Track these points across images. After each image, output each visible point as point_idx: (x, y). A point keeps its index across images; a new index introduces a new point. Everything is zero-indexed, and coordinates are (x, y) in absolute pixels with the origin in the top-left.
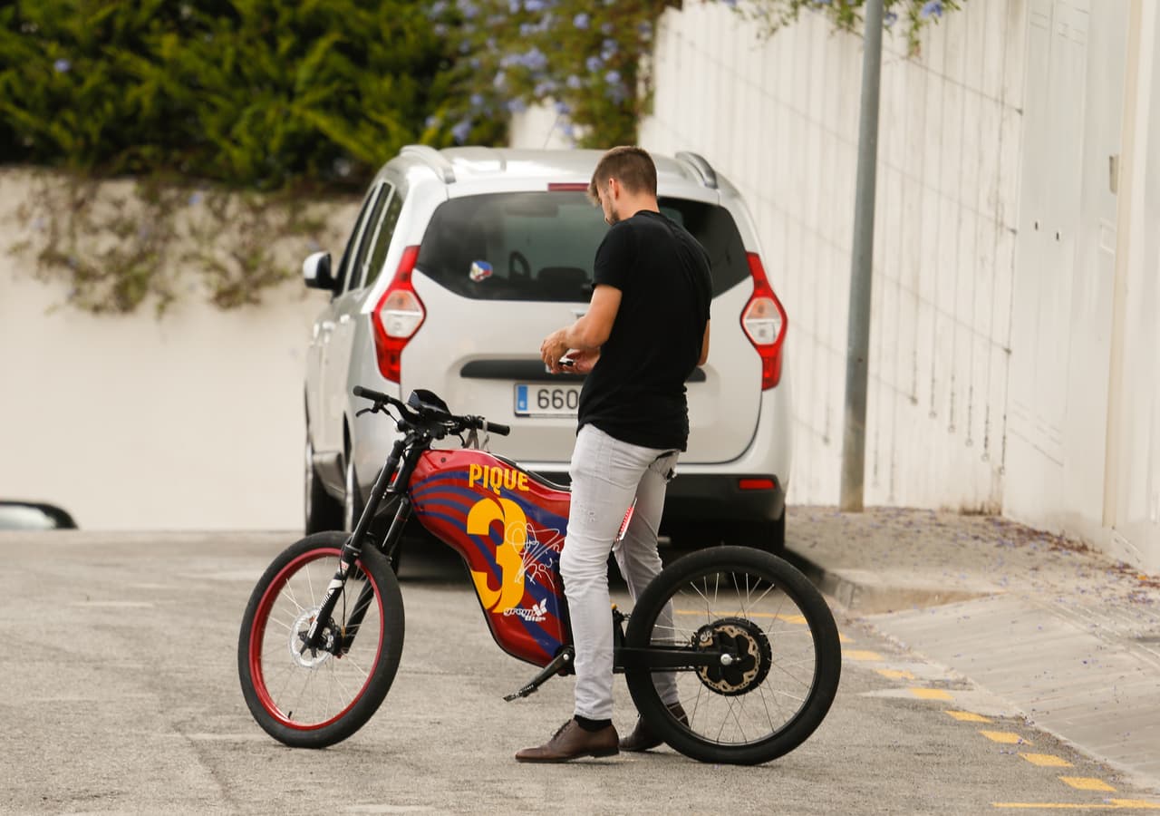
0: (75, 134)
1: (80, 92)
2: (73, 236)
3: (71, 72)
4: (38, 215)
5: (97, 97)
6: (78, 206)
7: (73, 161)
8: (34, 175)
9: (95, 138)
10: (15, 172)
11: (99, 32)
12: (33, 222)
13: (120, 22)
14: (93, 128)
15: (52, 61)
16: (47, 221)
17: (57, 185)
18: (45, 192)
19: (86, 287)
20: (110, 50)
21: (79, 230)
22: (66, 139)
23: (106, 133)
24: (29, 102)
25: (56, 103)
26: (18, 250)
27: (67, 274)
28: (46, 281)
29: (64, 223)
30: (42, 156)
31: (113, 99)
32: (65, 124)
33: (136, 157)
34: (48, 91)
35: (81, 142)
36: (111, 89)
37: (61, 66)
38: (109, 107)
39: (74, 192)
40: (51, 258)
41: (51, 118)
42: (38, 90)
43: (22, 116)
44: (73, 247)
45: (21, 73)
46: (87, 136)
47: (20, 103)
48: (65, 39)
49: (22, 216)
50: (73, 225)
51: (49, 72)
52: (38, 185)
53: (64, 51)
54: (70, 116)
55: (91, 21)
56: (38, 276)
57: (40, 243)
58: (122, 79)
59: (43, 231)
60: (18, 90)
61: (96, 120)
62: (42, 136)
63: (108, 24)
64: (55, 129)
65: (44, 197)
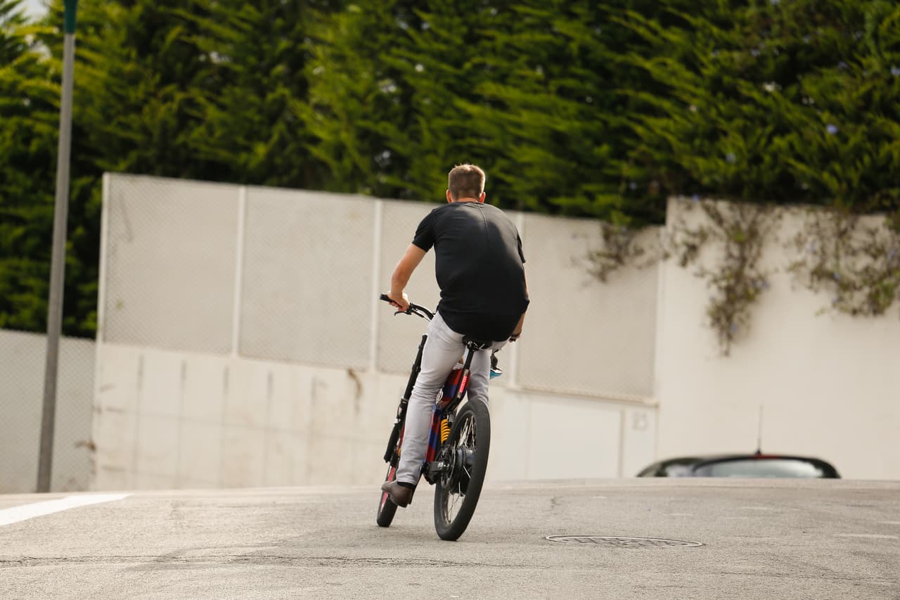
0: (839, 181)
1: (844, 149)
2: (837, 257)
3: (839, 134)
4: (812, 242)
5: (858, 152)
6: (842, 234)
7: (838, 201)
8: (809, 211)
9: (855, 183)
10: (795, 209)
11: (861, 103)
12: (808, 246)
13: (877, 96)
14: (854, 176)
15: (824, 125)
16: (817, 246)
17: (825, 218)
18: (817, 224)
19: (847, 295)
20: (870, 115)
21: (842, 253)
22: (833, 184)
23: (864, 179)
24: (807, 157)
25: (827, 157)
26: (795, 267)
27: (833, 284)
28: (816, 291)
29: (831, 248)
30: (815, 197)
31: (870, 154)
32: (833, 173)
33: (888, 197)
34: (821, 148)
35: (844, 186)
36: (868, 145)
37: (831, 130)
38: (867, 159)
39: (838, 225)
40: (820, 274)
41: (823, 169)
42: (814, 148)
43: (801, 167)
44: (837, 265)
45: (801, 134)
46: (849, 182)
47: (799, 158)
48: (835, 109)
49: (799, 242)
50: (837, 248)
51: (822, 135)
52: (812, 219)
53: (834, 118)
54: (837, 167)
55: (855, 95)
56: (810, 288)
57: (812, 263)
58: (878, 138)
59: (815, 253)
60: (798, 148)
61: (857, 169)
62: (816, 182)
63: (868, 97)
64: (826, 176)
65: (817, 228)
